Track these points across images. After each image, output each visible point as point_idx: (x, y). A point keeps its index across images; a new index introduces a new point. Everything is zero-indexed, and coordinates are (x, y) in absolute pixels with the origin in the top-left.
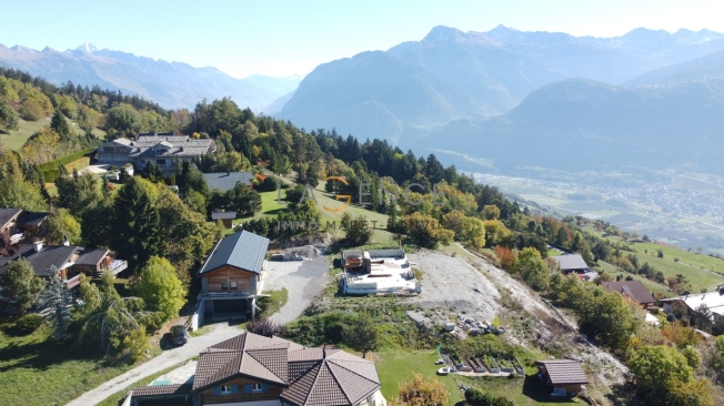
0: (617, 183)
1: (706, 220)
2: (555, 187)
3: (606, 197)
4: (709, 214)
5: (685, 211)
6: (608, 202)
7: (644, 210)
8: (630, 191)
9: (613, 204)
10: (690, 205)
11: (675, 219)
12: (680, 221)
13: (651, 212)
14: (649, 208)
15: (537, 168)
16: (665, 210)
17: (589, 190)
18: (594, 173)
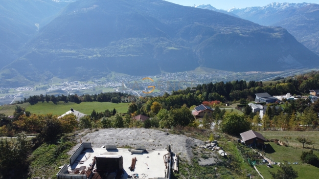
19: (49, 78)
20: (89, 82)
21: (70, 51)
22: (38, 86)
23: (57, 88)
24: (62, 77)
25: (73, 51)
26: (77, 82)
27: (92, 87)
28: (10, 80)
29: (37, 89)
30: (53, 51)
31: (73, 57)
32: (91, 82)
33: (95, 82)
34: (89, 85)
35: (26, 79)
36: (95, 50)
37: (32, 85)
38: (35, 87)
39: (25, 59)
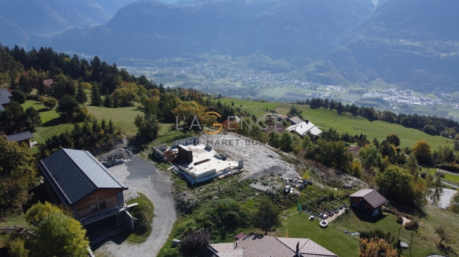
0: (179, 64)
1: (227, 81)
2: (145, 70)
3: (175, 73)
4: (228, 77)
5: (217, 77)
6: (177, 76)
7: (196, 79)
8: (187, 69)
9: (181, 77)
10: (218, 73)
11: (213, 82)
12: (215, 83)
13: (200, 79)
14: (199, 77)
15: (132, 59)
16: (207, 78)
17: (165, 70)
18: (166, 59)
19: (371, 79)
20: (430, 95)
21: (412, 43)
22: (353, 88)
23: (377, 95)
24: (389, 81)
25: (417, 44)
26: (410, 92)
27: (431, 103)
28: (322, 74)
29: (350, 92)
30: (387, 41)
31: (414, 52)
32: (433, 96)
33: (439, 96)
34: (427, 100)
35: (341, 77)
36: (456, 44)
37: (346, 85)
38: (349, 89)
39: (347, 49)
